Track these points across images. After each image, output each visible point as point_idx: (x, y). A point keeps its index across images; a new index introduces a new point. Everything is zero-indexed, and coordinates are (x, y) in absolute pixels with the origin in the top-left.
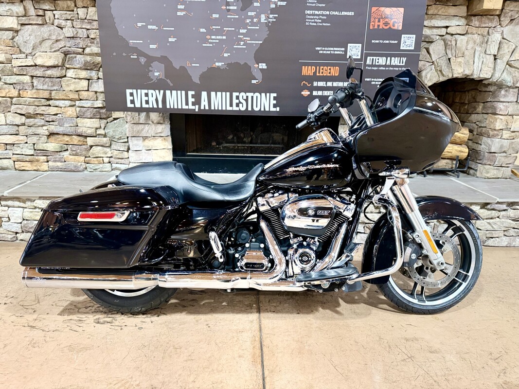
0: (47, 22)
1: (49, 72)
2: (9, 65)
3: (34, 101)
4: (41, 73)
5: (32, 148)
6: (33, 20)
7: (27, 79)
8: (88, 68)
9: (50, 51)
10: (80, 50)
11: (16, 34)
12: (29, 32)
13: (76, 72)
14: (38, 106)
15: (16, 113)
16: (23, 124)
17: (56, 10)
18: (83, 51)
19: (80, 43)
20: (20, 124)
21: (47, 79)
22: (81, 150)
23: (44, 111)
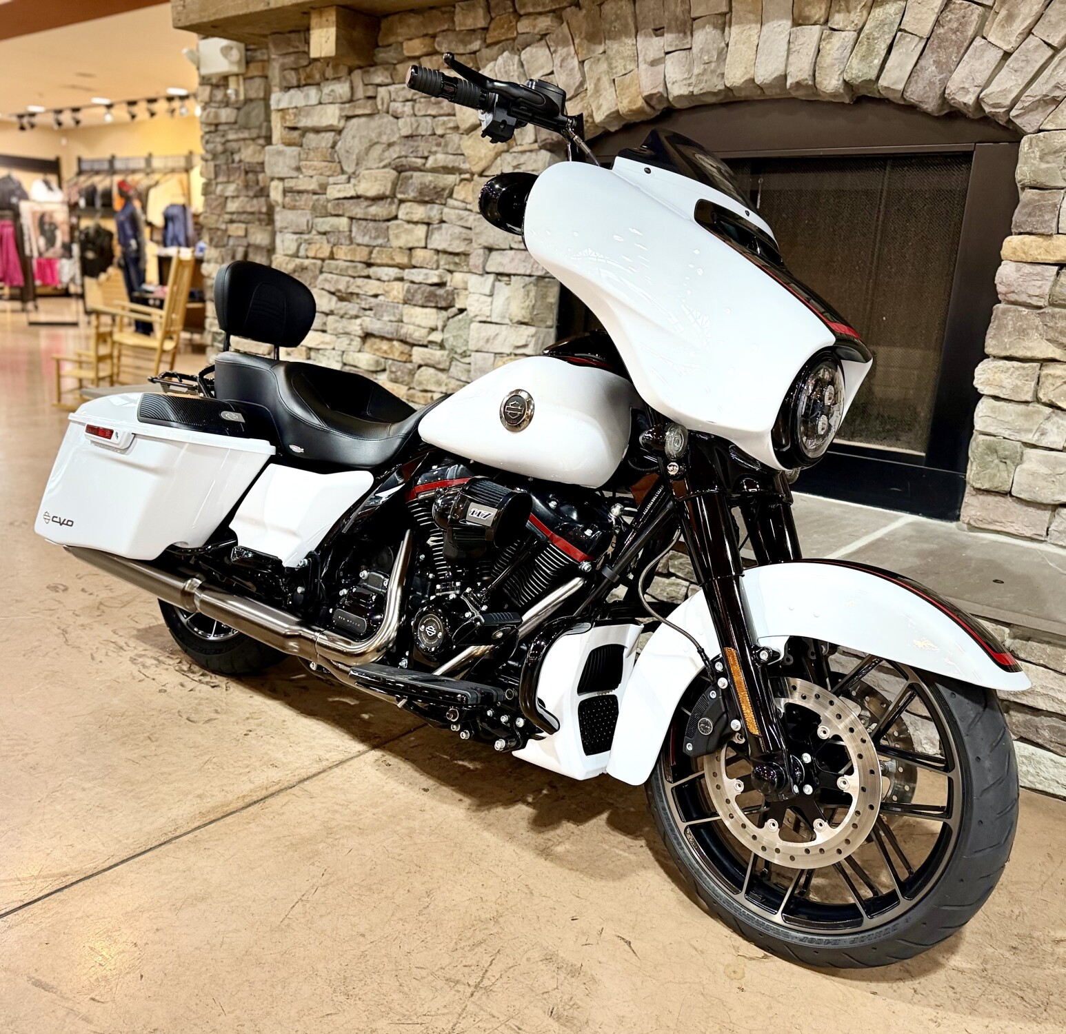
0: (380, 107)
1: (374, 210)
2: (324, 196)
3: (348, 267)
4: (362, 211)
5: (339, 359)
6: (359, 107)
7: (344, 221)
8: (427, 199)
9: (376, 166)
10: (420, 161)
11: (338, 137)
12: (352, 133)
13: (410, 207)
14: (354, 277)
15: (323, 289)
16: (331, 313)
17: (394, 83)
18: (424, 165)
19: (418, 146)
20: (327, 311)
21: (371, 224)
22: (402, 372)
23: (358, 287)
